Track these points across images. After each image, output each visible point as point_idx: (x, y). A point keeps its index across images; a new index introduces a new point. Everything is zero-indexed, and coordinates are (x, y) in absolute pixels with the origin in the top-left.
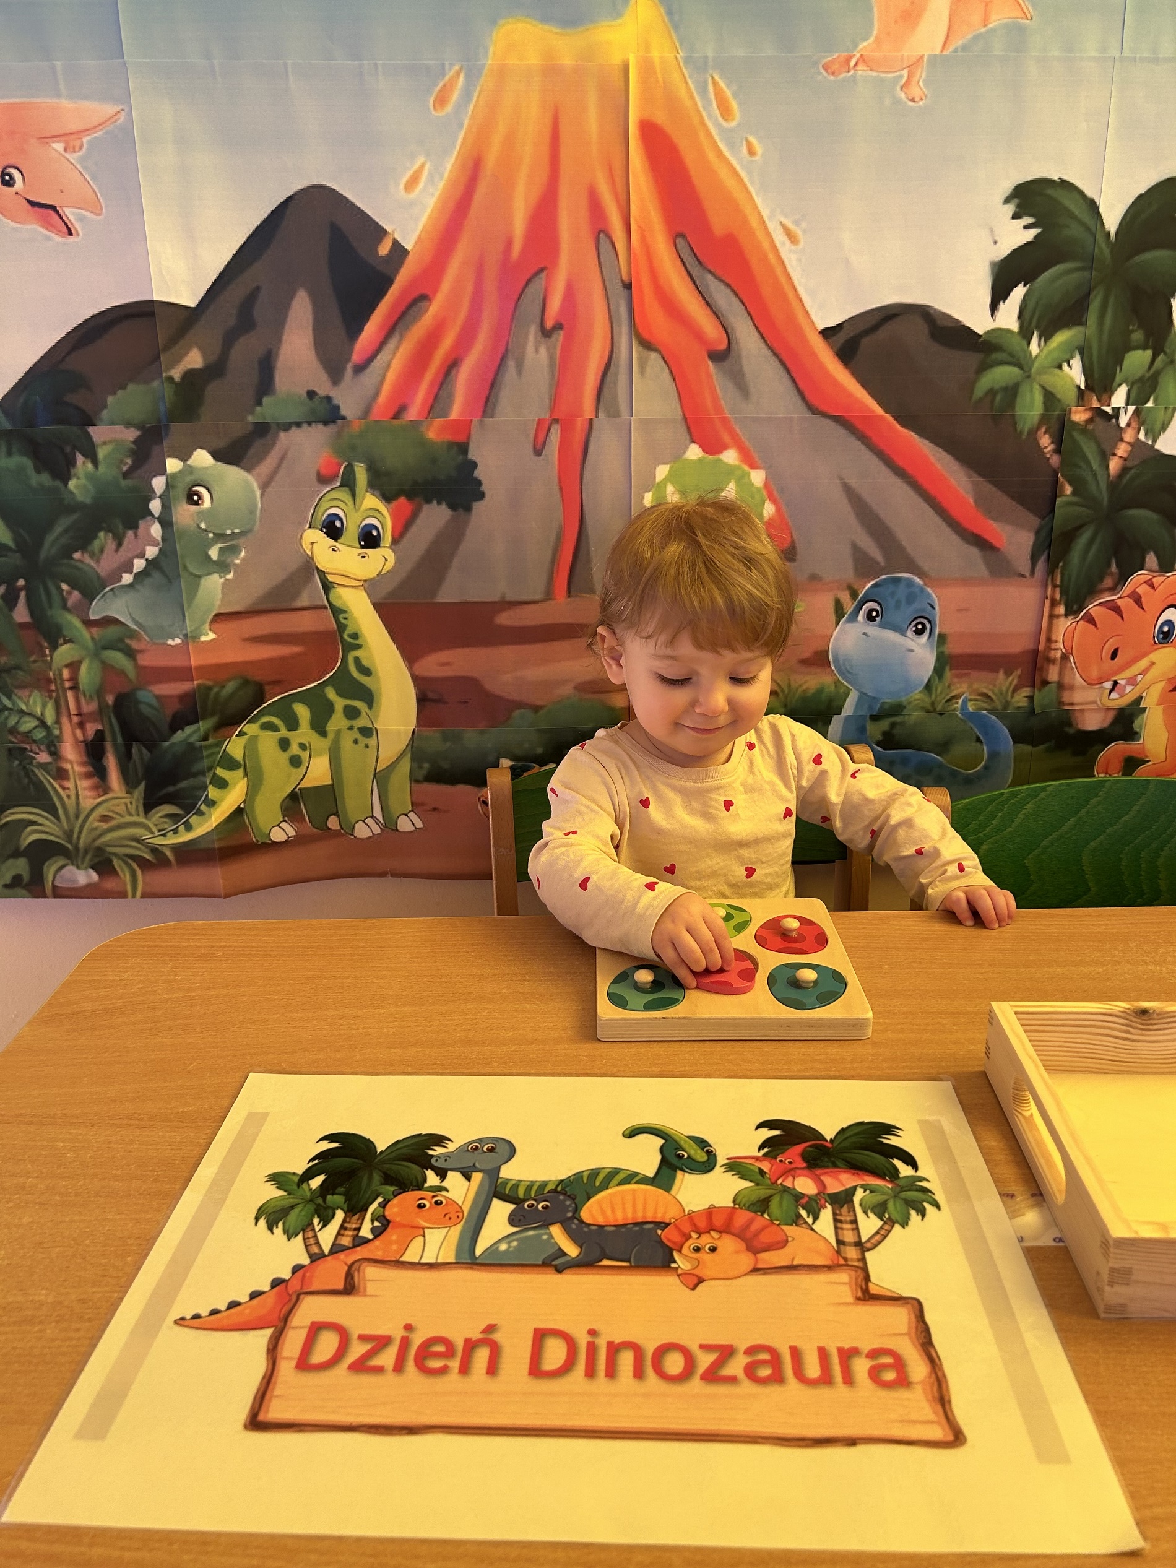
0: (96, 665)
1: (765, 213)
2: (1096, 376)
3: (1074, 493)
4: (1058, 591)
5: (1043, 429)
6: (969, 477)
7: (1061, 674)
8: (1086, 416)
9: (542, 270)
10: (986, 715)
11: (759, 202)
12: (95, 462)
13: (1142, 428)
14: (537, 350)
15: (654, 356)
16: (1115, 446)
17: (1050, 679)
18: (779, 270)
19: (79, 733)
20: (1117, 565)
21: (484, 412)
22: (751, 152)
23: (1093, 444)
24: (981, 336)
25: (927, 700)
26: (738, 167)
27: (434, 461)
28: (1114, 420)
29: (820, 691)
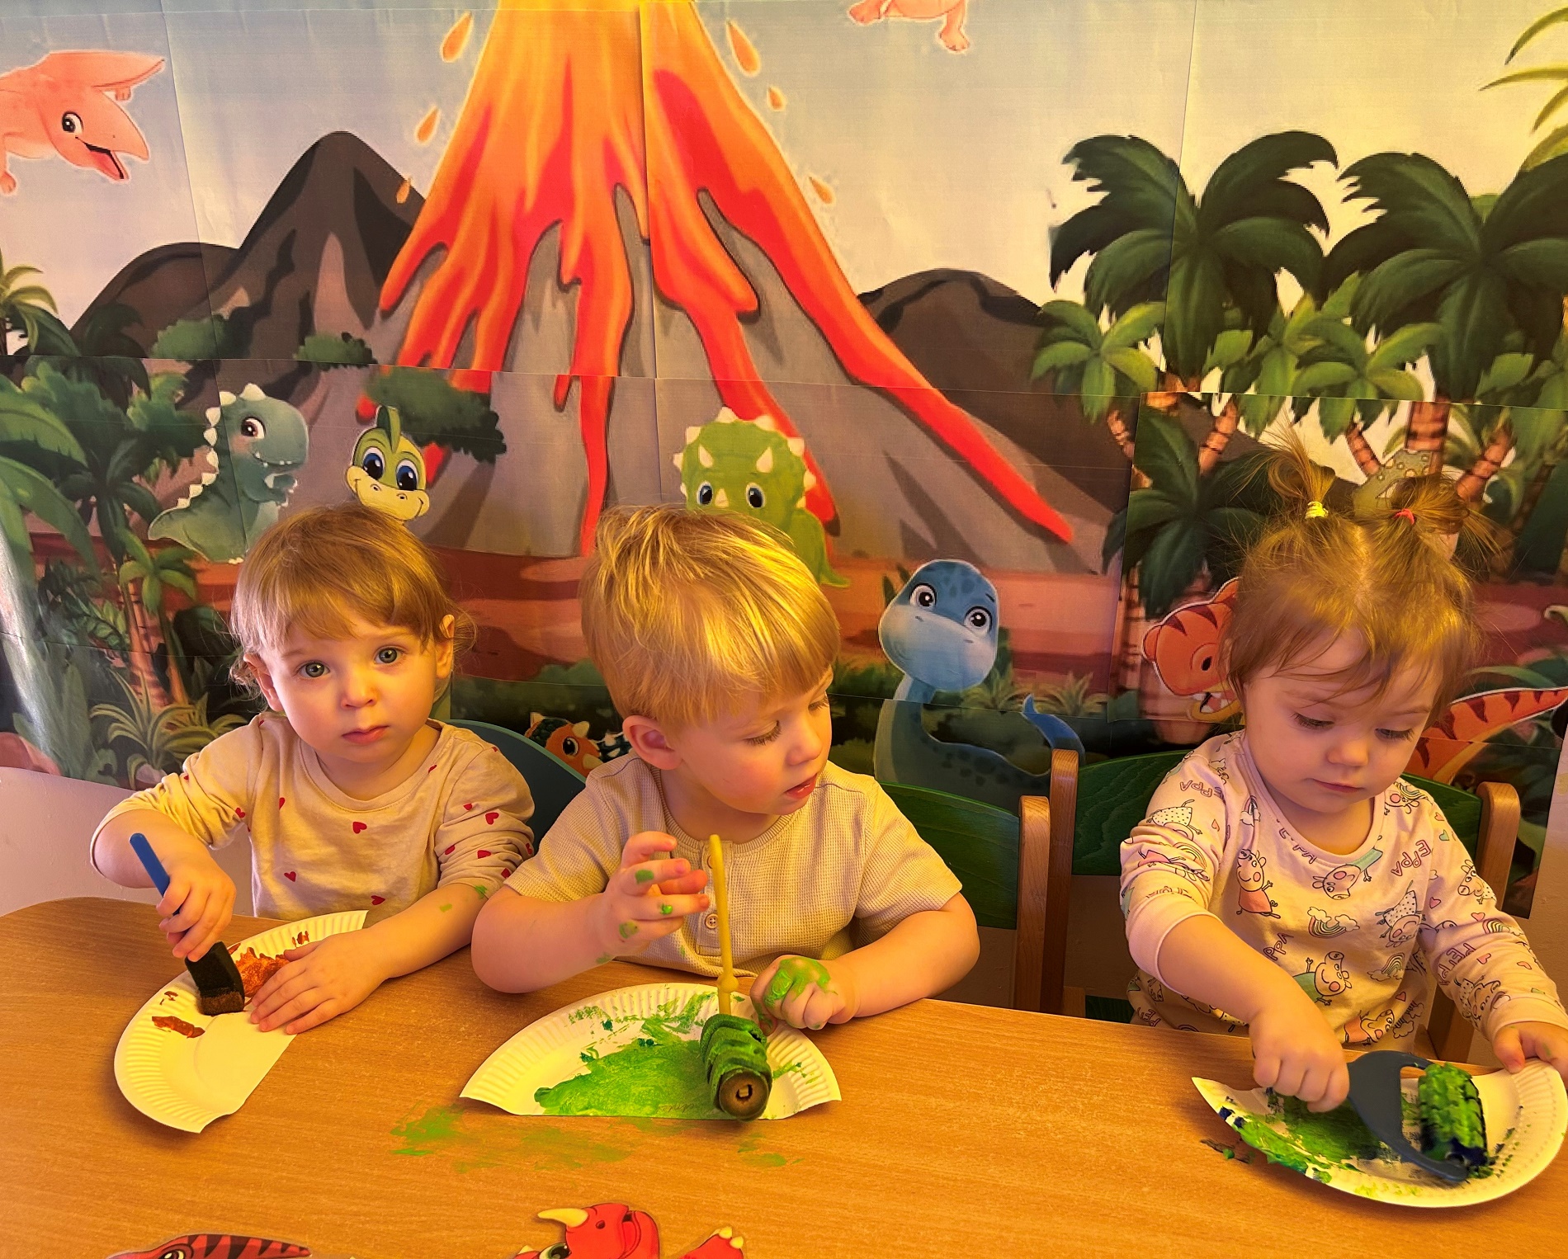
0: (156, 581)
1: (793, 169)
2: (1181, 357)
3: (1154, 486)
4: (1136, 593)
5: (1115, 414)
6: (1030, 462)
7: (1142, 681)
8: (1170, 401)
9: (557, 223)
10: (1053, 719)
11: (785, 156)
12: (149, 393)
13: (1241, 418)
14: (554, 305)
15: (678, 315)
16: (1207, 437)
17: (1128, 686)
18: (810, 229)
19: (145, 643)
20: (1210, 568)
21: (503, 364)
22: (776, 103)
23: (1178, 435)
24: (1039, 308)
25: (987, 696)
26: (762, 120)
27: (460, 410)
28: (1205, 408)
29: (870, 671)
